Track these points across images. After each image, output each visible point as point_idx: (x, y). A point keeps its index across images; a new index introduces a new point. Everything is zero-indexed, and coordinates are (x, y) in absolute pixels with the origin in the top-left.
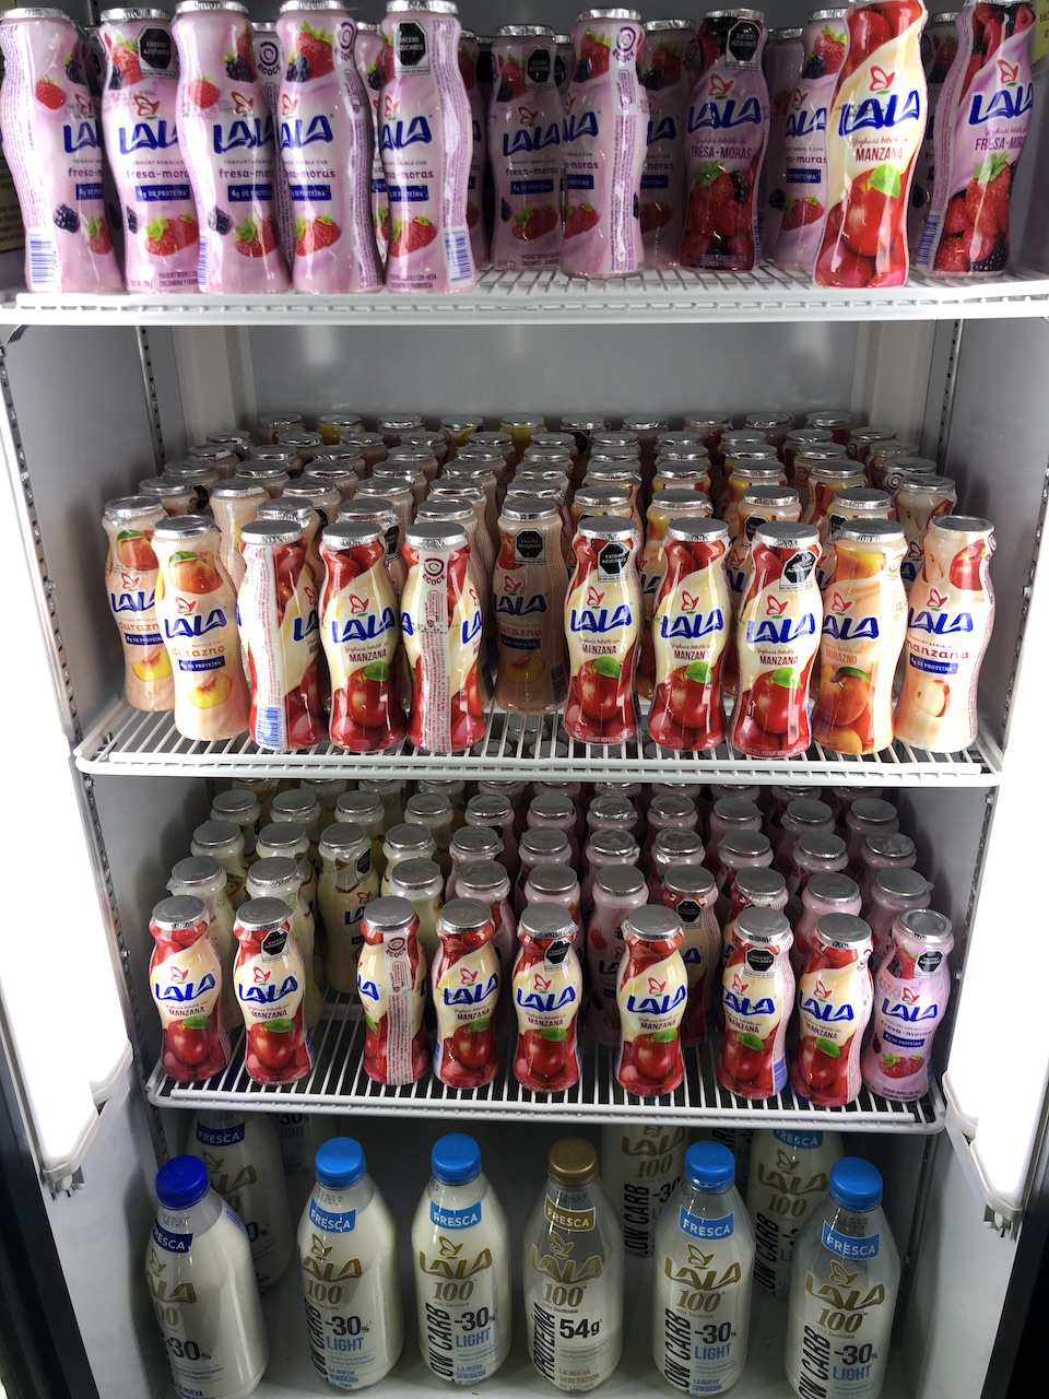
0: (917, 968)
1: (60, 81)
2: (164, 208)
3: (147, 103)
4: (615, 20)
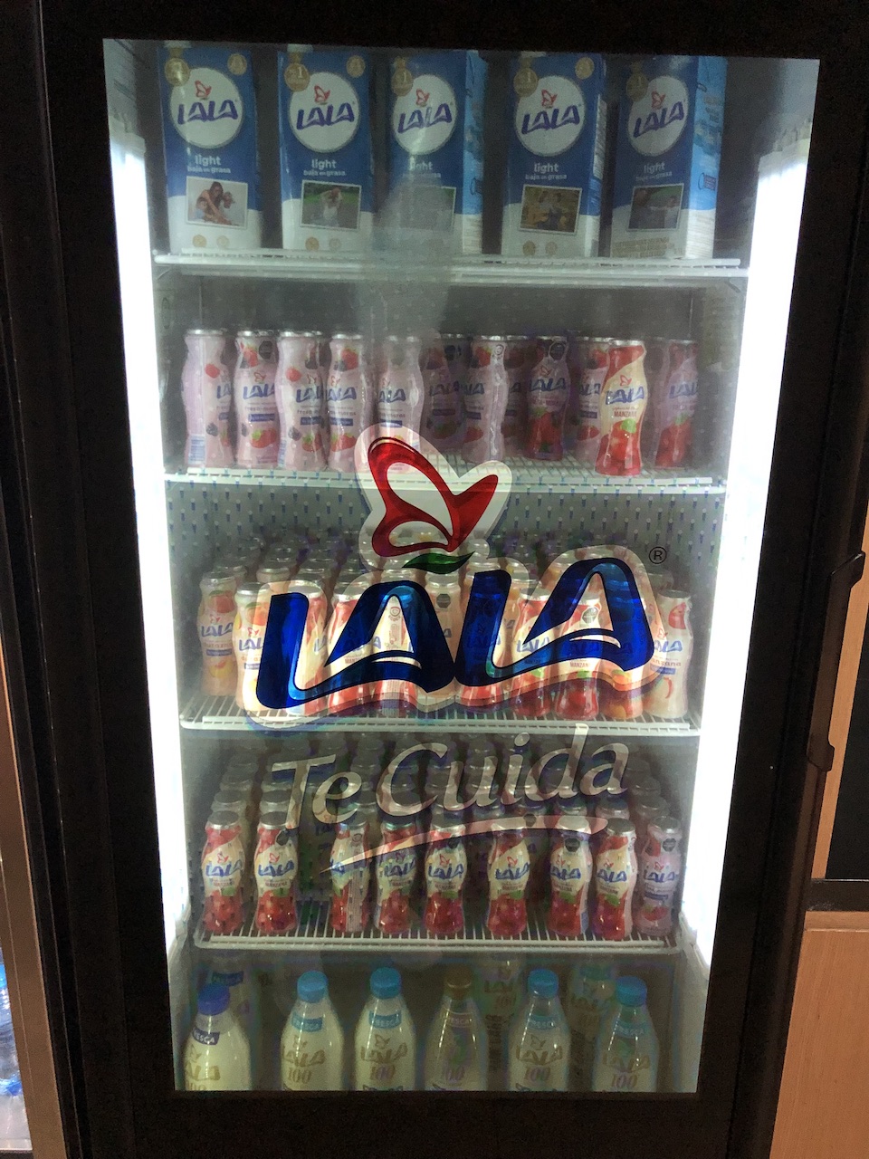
0: (662, 850)
1: (218, 364)
2: (263, 426)
3: (260, 376)
4: (494, 341)
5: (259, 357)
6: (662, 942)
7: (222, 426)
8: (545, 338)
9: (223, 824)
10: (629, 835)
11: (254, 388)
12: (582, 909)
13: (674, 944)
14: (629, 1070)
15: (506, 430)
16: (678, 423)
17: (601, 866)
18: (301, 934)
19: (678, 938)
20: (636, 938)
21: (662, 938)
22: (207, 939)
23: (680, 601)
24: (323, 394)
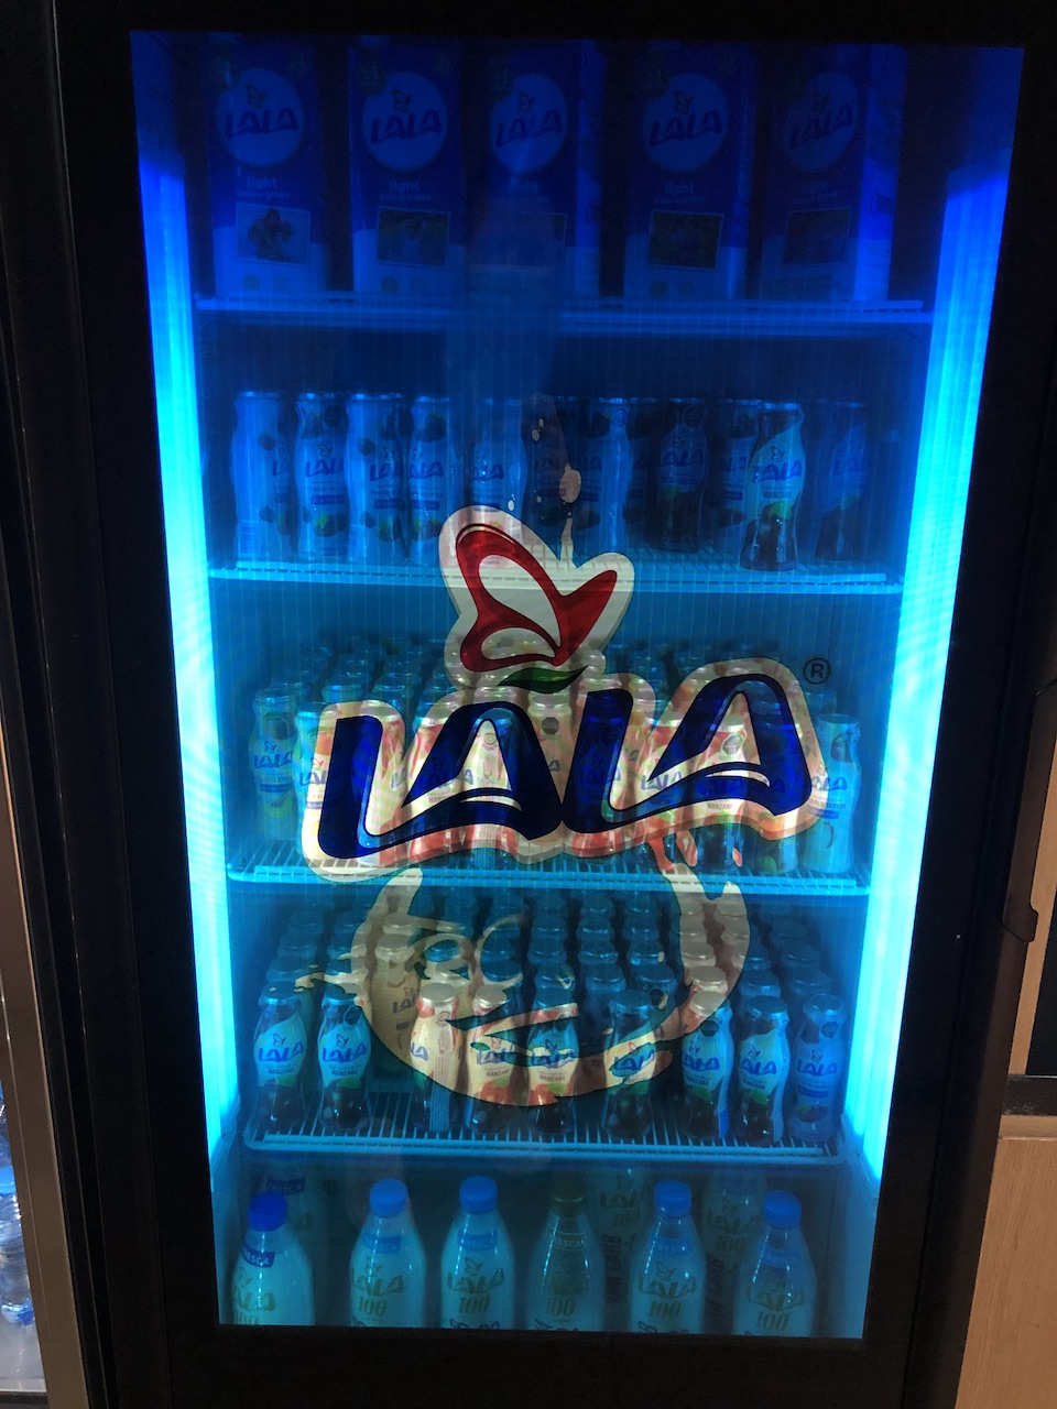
2: (329, 510)
3: (324, 450)
4: (614, 405)
5: (325, 425)
6: (821, 1150)
7: (279, 510)
8: (679, 401)
9: (280, 998)
10: (780, 1017)
11: (318, 463)
12: (721, 1108)
13: (834, 1152)
14: (779, 1308)
15: (630, 515)
16: (843, 506)
17: (745, 1054)
18: (375, 1134)
19: (840, 1145)
20: (787, 1144)
21: (821, 1145)
22: (260, 1138)
23: (845, 727)
24: (403, 471)
